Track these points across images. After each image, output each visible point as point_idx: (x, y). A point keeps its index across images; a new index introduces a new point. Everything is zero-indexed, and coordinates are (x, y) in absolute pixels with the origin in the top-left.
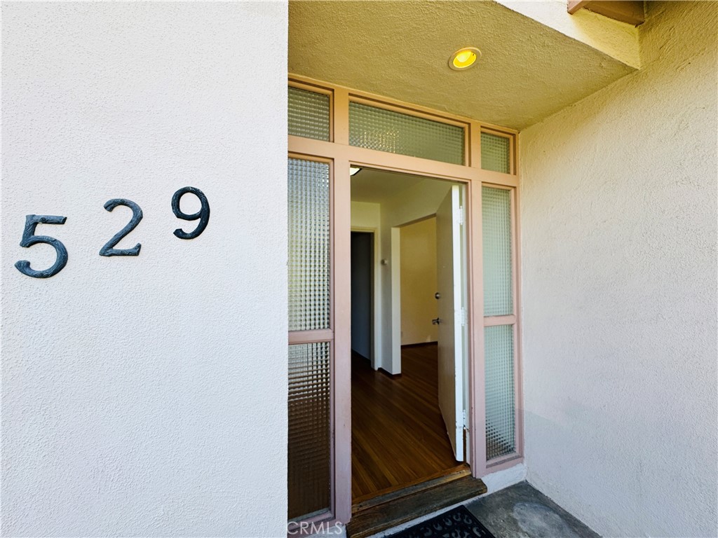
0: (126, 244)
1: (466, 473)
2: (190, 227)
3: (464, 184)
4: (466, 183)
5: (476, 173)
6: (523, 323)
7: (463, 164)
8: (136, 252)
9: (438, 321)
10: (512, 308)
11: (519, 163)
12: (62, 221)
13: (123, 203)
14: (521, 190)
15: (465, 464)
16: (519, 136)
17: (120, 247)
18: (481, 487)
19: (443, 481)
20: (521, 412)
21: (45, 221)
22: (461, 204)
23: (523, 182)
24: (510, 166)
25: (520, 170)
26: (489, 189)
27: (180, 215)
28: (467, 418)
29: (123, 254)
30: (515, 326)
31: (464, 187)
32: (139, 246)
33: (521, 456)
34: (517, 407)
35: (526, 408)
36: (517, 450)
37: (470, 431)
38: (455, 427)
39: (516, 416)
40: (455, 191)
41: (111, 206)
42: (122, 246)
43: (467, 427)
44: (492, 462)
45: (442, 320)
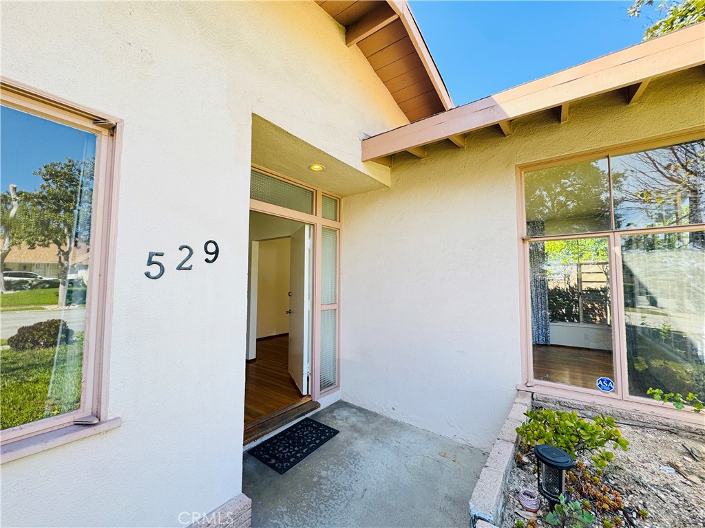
0: (186, 265)
1: (309, 399)
2: (211, 257)
3: (312, 225)
4: (314, 225)
5: (318, 220)
6: (341, 308)
7: (312, 214)
8: (190, 269)
9: (289, 312)
10: (336, 300)
11: (342, 215)
12: (162, 255)
13: (187, 247)
14: (342, 231)
15: (308, 396)
16: (342, 200)
17: (184, 266)
18: (317, 405)
19: (296, 406)
20: (339, 360)
21: (157, 254)
22: (310, 237)
23: (343, 226)
24: (336, 218)
25: (342, 220)
26: (325, 228)
27: (207, 253)
28: (310, 367)
29: (186, 269)
30: (337, 310)
31: (312, 226)
32: (191, 266)
33: (339, 386)
34: (337, 358)
35: (341, 357)
36: (336, 383)
37: (311, 374)
38: (303, 374)
39: (336, 364)
40: (307, 228)
41: (181, 249)
42: (185, 266)
43: (310, 372)
44: (323, 391)
45: (293, 311)
